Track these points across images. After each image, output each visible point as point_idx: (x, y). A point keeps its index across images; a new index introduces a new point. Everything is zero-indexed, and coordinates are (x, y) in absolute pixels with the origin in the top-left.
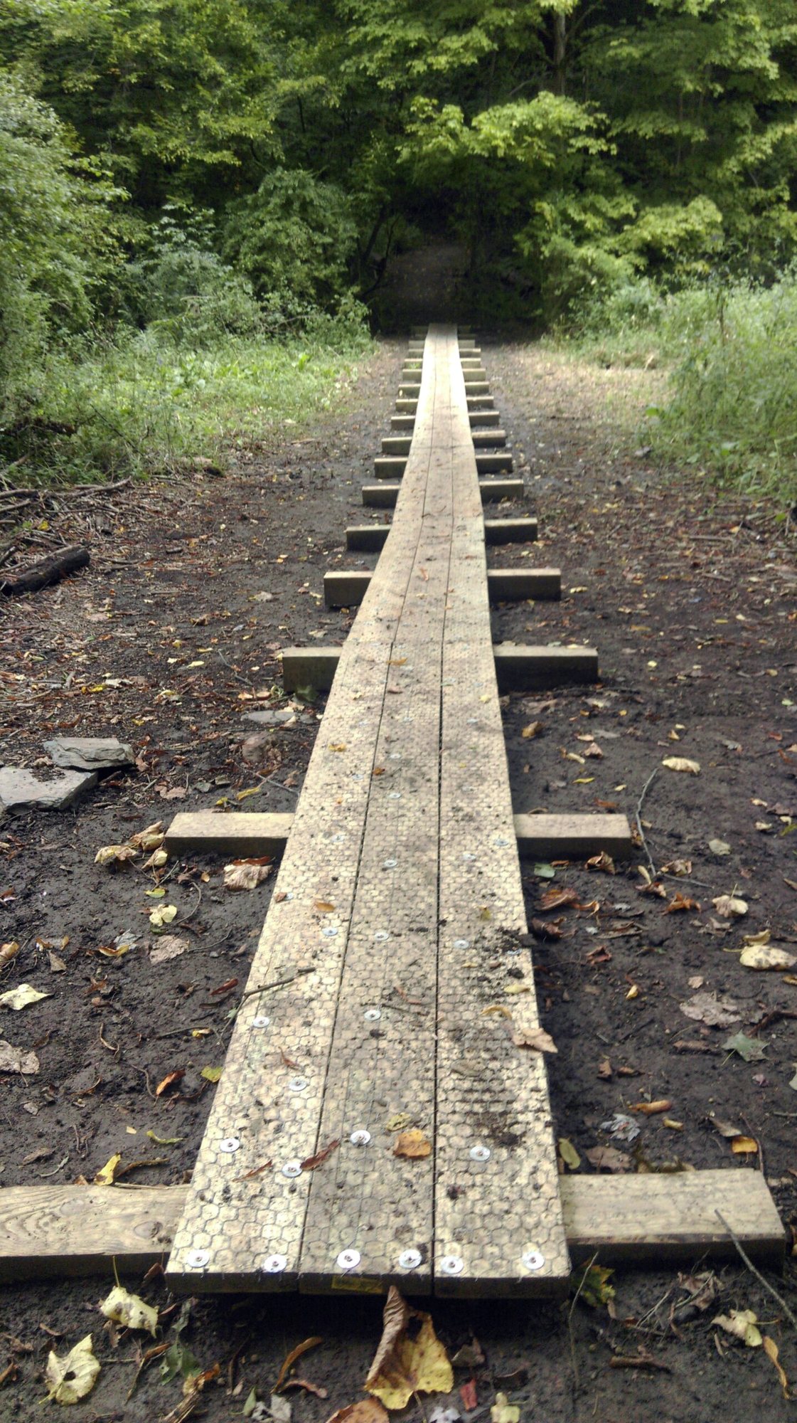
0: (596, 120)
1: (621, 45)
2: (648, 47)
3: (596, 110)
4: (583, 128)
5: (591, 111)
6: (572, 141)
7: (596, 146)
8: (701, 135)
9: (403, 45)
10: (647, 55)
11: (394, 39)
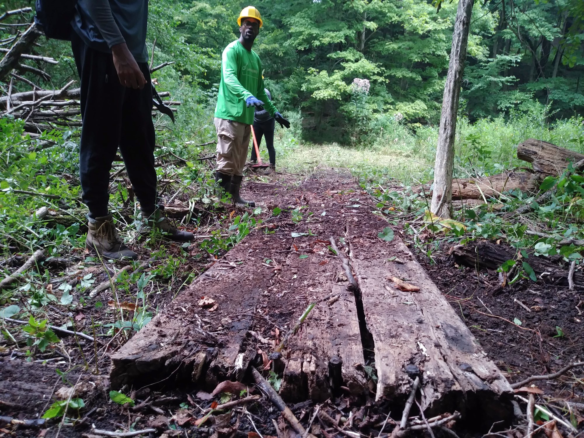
0: (381, 70)
1: (390, 44)
2: (400, 44)
3: (382, 66)
4: (376, 72)
5: (379, 66)
6: (372, 77)
7: (381, 79)
8: (420, 78)
9: (310, 35)
10: (400, 48)
11: (307, 33)
